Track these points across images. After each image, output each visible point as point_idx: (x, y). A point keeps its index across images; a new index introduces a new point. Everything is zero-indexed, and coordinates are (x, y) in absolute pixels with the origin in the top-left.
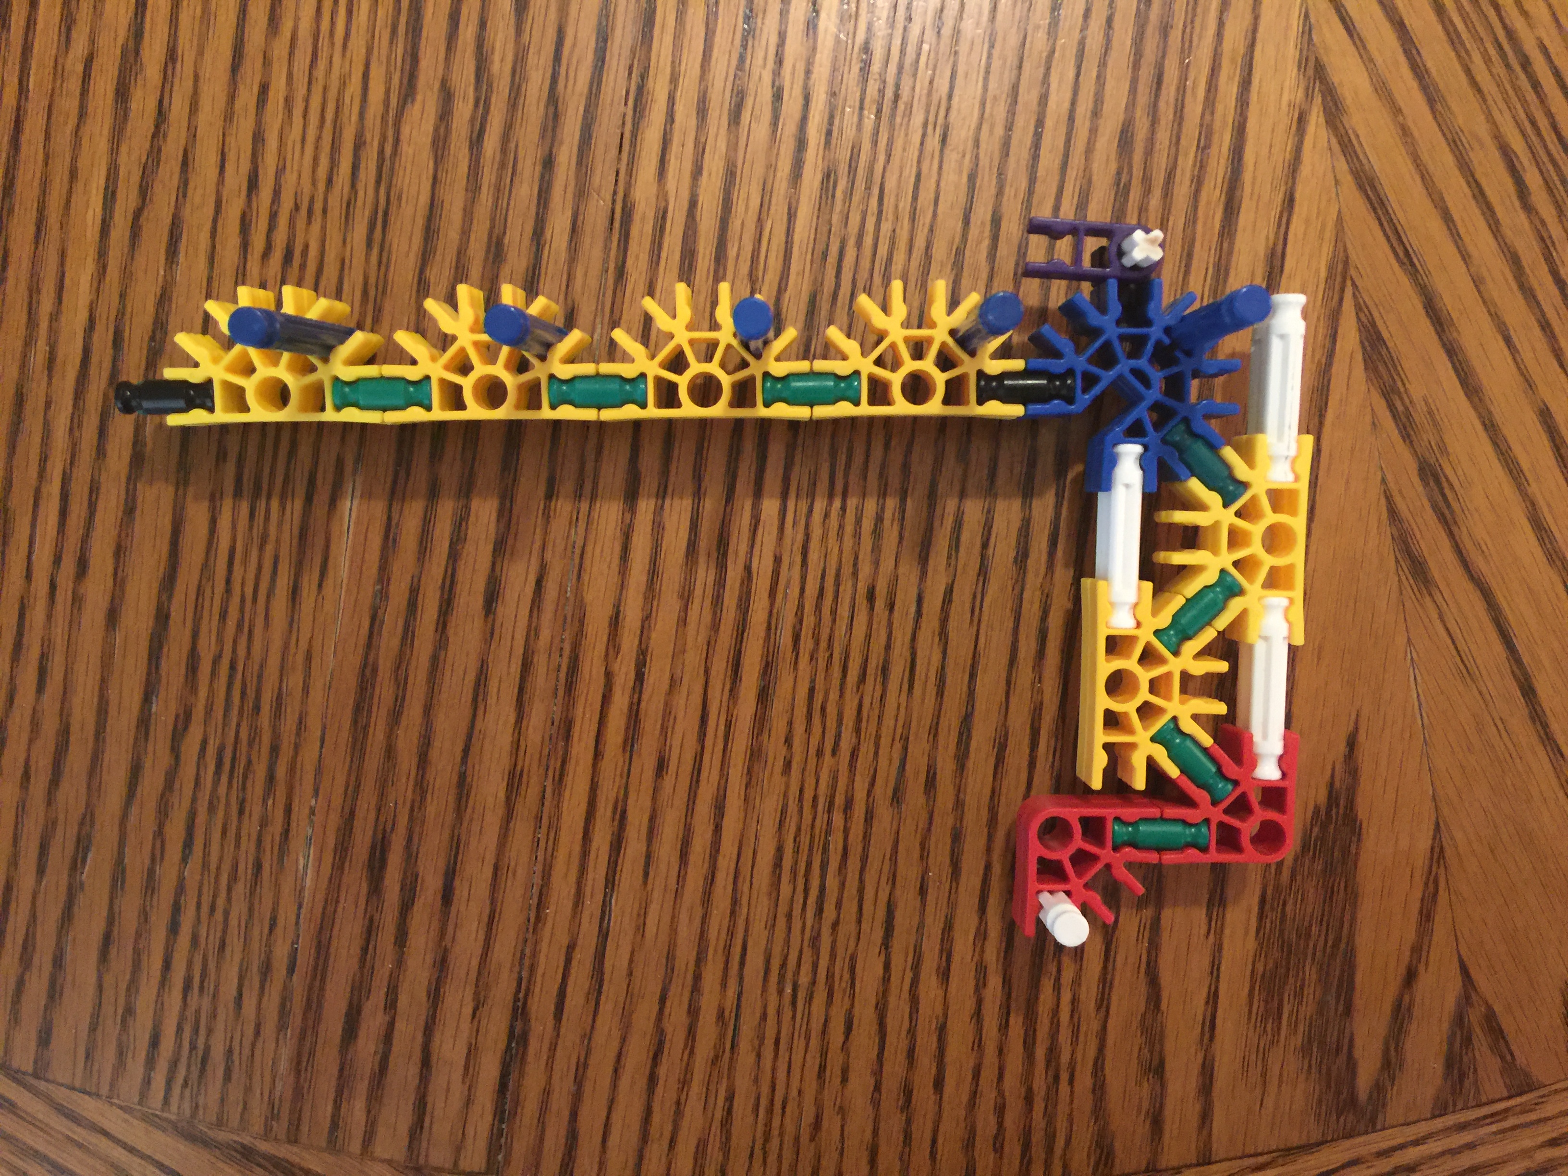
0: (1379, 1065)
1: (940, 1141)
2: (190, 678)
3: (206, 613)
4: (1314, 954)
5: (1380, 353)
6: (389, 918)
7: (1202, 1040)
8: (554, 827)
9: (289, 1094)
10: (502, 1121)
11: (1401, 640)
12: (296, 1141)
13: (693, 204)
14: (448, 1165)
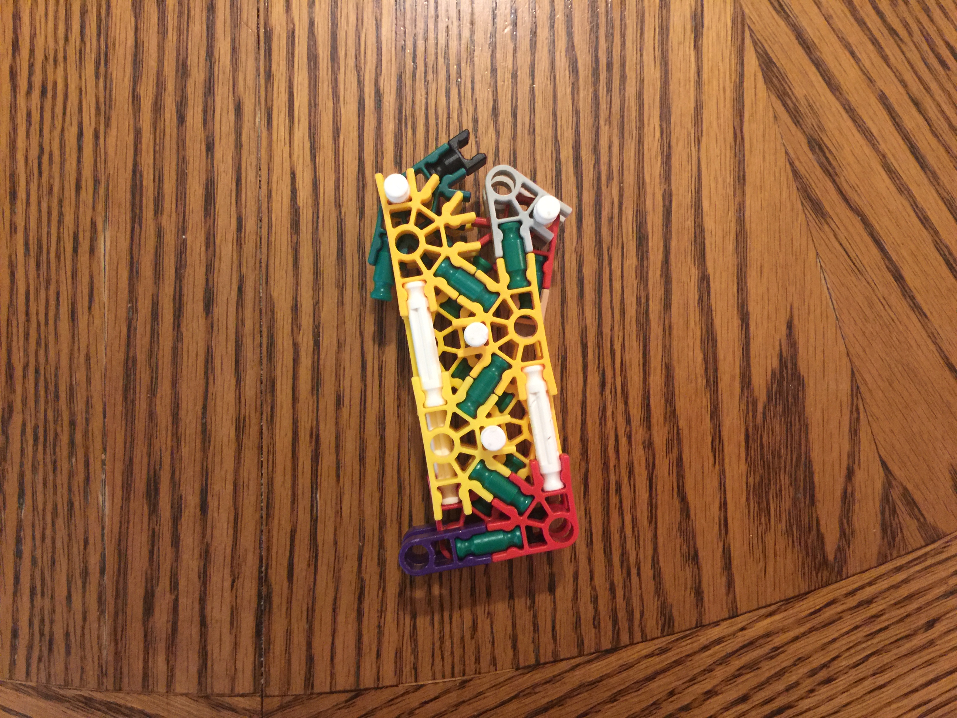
0: (838, 535)
1: (558, 627)
2: (9, 382)
3: (15, 338)
4: (785, 467)
5: (772, 71)
6: (166, 528)
7: (720, 534)
8: (272, 452)
9: (111, 658)
10: (260, 656)
11: (812, 254)
12: (120, 689)
13: (312, 23)
14: (227, 692)
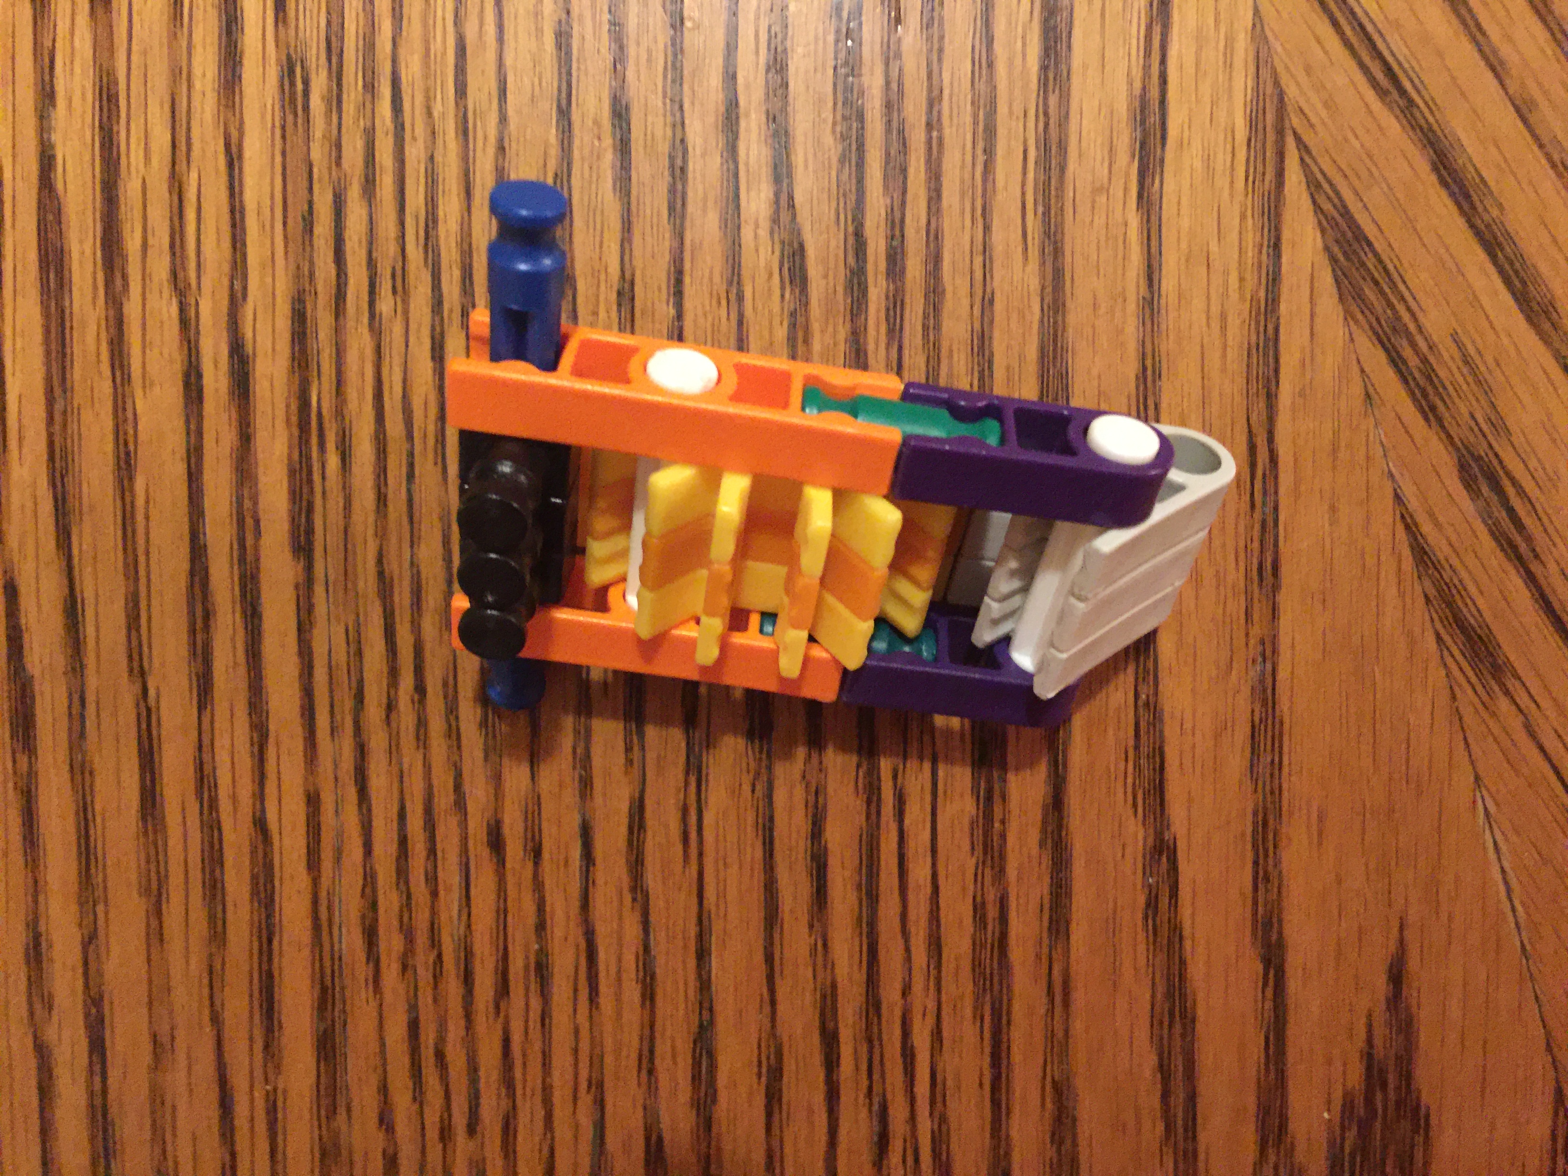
5: (1363, 264)
